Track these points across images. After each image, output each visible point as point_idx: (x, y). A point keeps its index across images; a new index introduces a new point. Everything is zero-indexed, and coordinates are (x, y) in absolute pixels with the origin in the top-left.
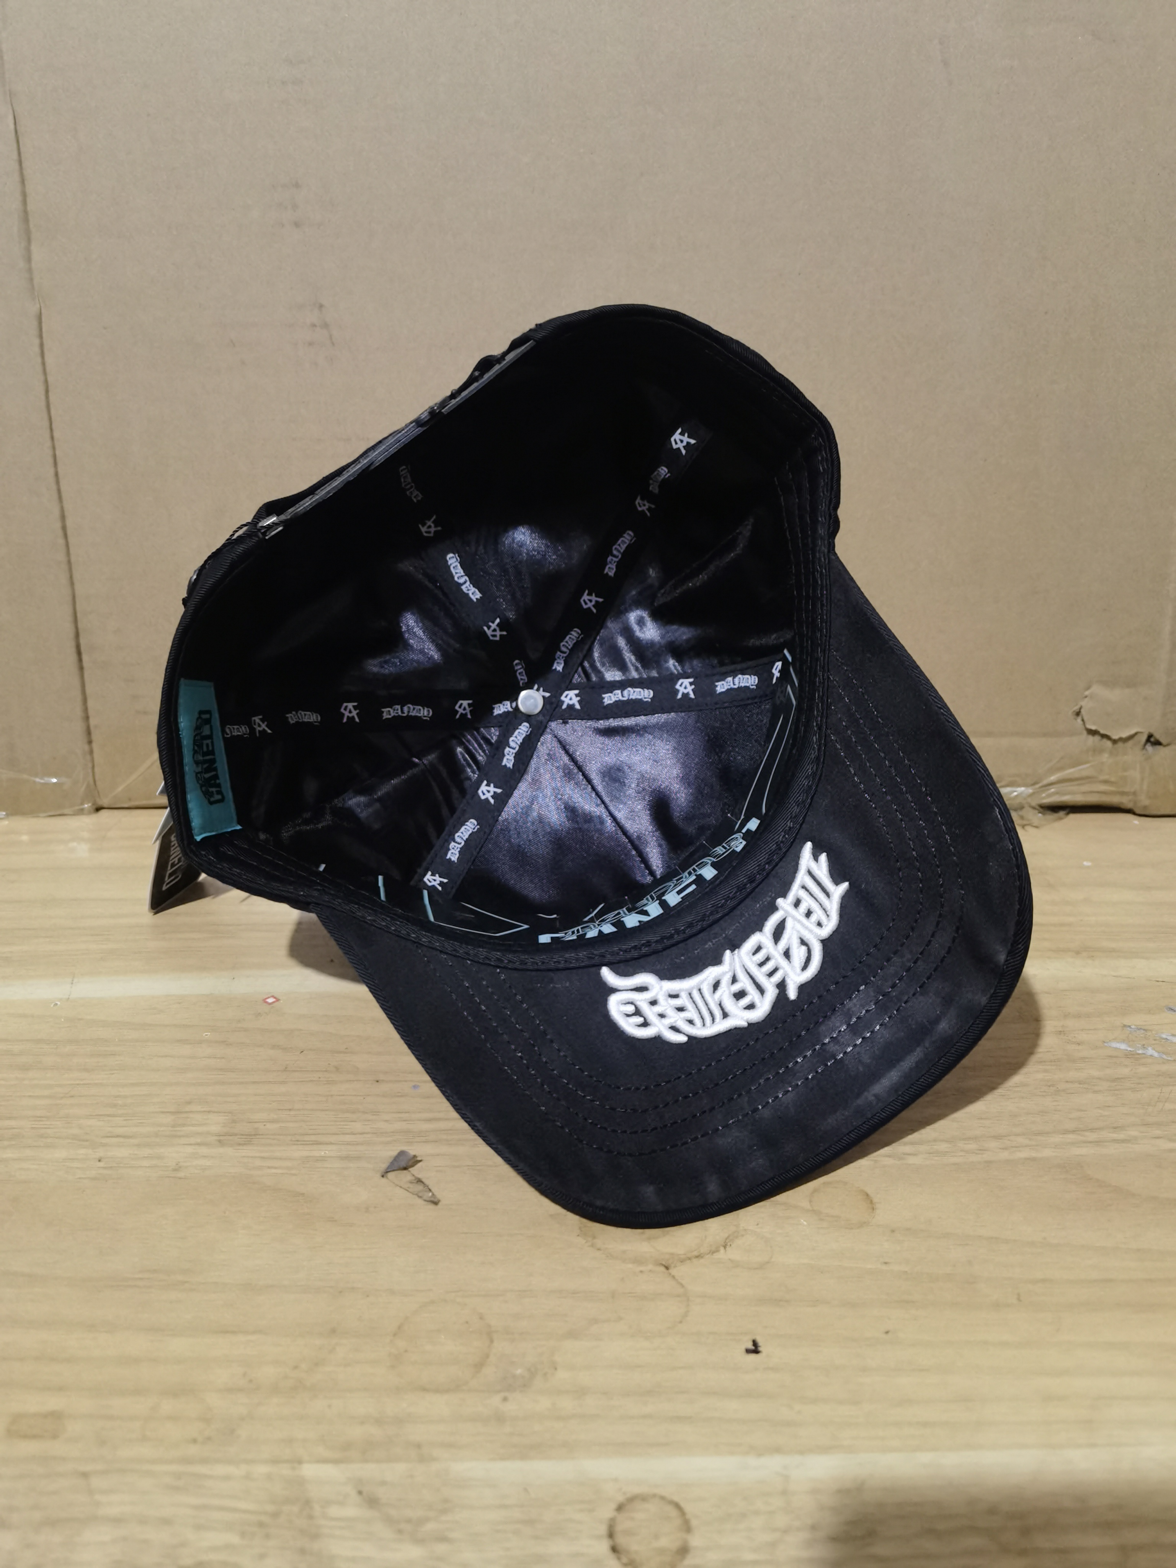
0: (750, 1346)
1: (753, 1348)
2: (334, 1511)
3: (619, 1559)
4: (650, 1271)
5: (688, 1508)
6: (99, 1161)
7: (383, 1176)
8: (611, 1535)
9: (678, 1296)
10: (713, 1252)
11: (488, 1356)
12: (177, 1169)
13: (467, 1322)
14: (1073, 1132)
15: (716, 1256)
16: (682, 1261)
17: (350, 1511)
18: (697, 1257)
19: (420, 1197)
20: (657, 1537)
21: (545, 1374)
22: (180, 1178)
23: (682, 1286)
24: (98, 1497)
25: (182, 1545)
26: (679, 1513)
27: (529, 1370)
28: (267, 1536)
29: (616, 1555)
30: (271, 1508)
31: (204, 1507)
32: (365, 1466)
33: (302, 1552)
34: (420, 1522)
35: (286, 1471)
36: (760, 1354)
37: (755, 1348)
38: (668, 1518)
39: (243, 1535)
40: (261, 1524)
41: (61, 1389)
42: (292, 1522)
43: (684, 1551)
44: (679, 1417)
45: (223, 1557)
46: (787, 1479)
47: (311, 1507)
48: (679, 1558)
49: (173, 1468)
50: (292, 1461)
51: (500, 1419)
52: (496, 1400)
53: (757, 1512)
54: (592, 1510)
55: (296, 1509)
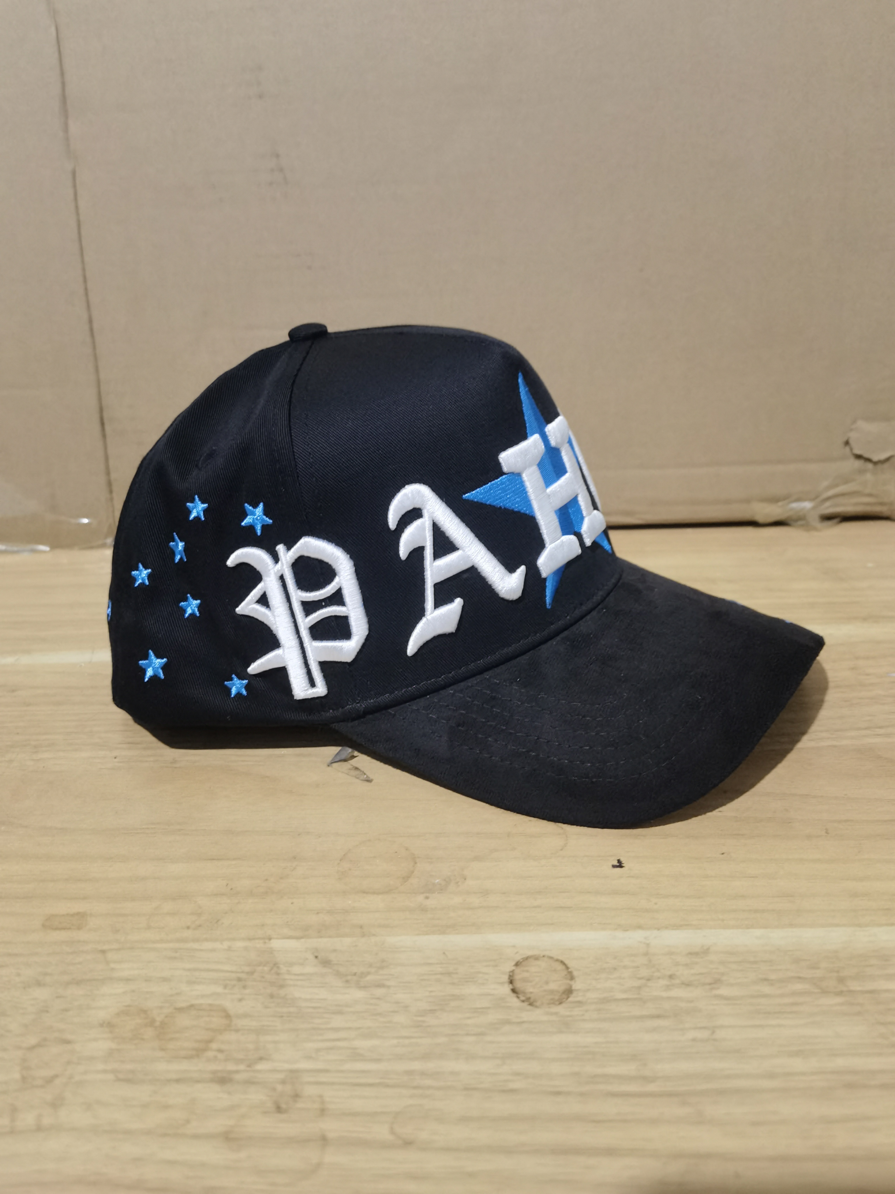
0: (616, 863)
1: (618, 864)
2: (296, 969)
3: (518, 997)
5: (571, 964)
6: (115, 758)
7: (328, 766)
8: (511, 982)
9: (559, 834)
11: (413, 872)
12: (174, 761)
13: (396, 852)
14: (866, 729)
17: (309, 969)
19: (358, 778)
20: (547, 983)
21: (457, 883)
22: (176, 768)
24: (112, 965)
25: (178, 994)
26: (564, 967)
27: (445, 880)
28: (245, 987)
29: (515, 995)
30: (247, 969)
31: (195, 970)
32: (320, 940)
33: (272, 996)
34: (363, 975)
35: (259, 944)
36: (624, 868)
37: (620, 865)
38: (555, 971)
39: (225, 987)
40: (239, 980)
41: (85, 898)
42: (263, 977)
43: (569, 992)
44: (561, 907)
45: (210, 1001)
46: (648, 945)
47: (278, 967)
48: (565, 996)
49: (171, 945)
50: (263, 938)
51: (423, 909)
52: (420, 898)
53: (625, 967)
54: (496, 966)
55: (266, 968)
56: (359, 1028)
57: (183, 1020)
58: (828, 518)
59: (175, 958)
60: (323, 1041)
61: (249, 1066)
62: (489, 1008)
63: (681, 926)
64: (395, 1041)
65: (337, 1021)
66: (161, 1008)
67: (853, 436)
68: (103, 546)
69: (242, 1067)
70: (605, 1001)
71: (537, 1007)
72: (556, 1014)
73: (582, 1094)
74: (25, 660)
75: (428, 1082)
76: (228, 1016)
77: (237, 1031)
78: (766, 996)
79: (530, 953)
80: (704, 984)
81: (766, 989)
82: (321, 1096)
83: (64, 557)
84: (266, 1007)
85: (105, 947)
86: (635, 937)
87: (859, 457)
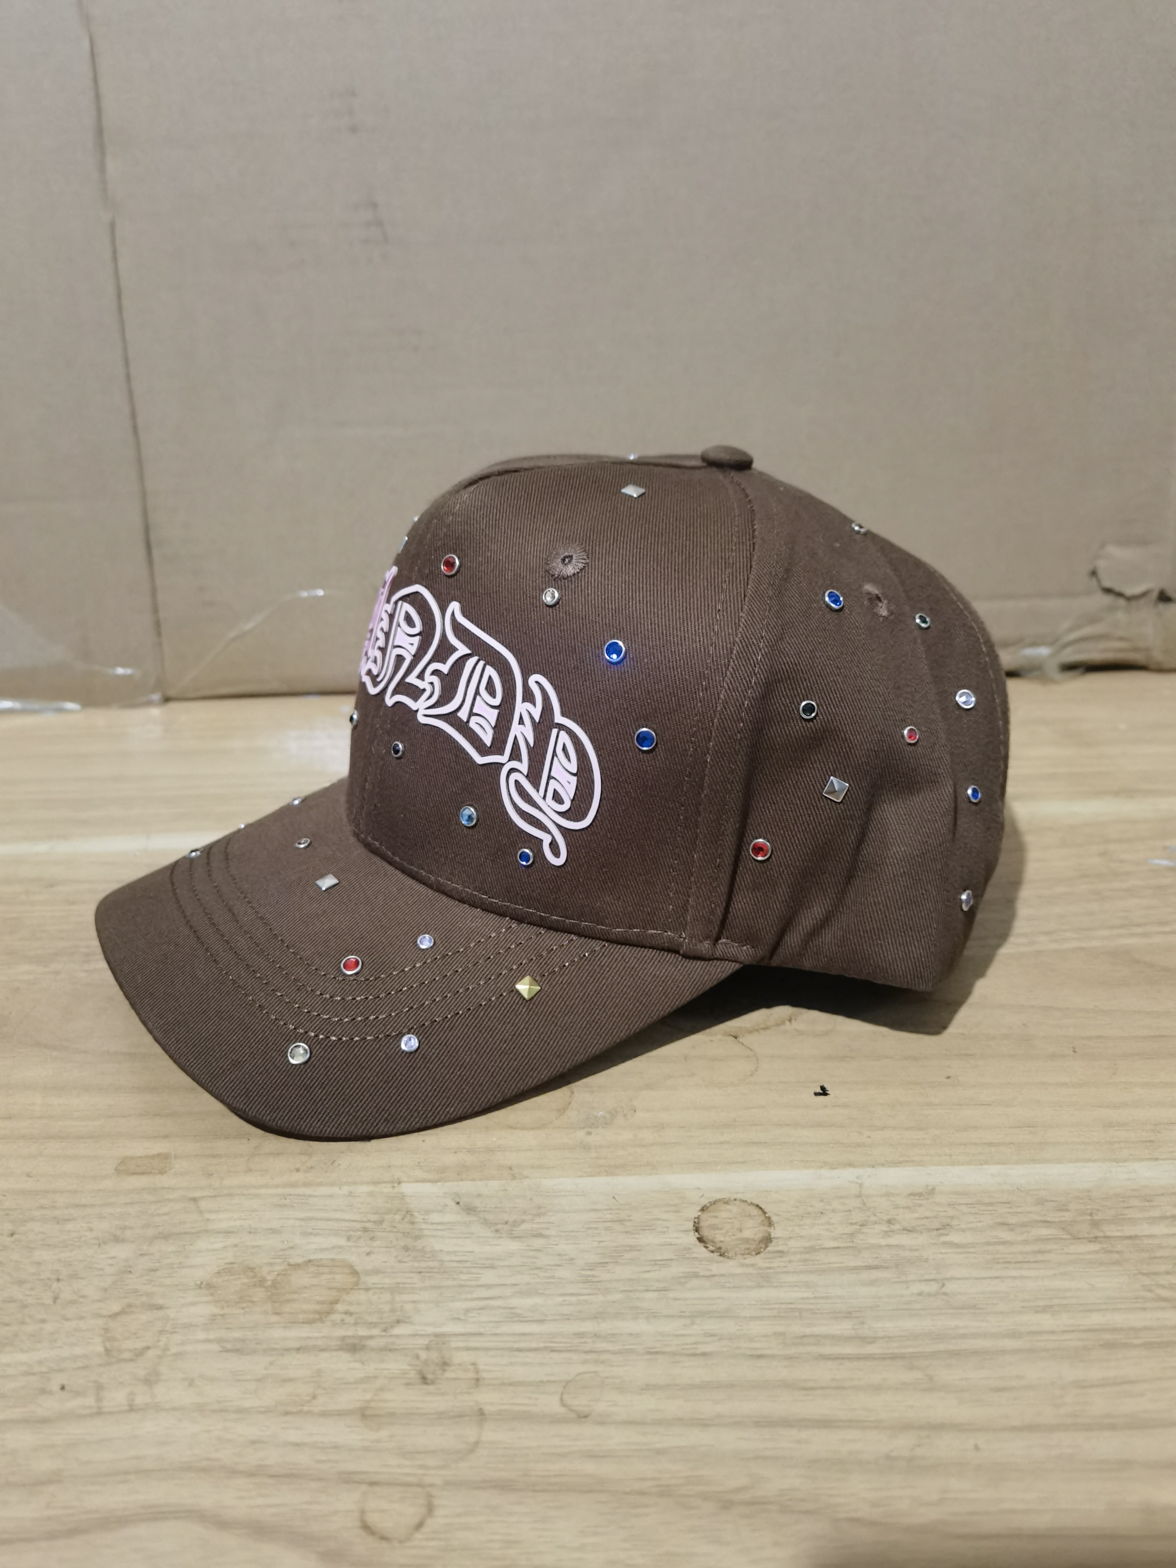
0: (819, 1090)
1: (821, 1092)
2: (435, 1217)
3: (706, 1247)
4: (720, 1040)
5: (769, 1209)
8: (697, 1230)
9: (748, 1057)
10: (778, 1025)
11: (570, 1104)
14: (1121, 926)
15: (782, 1028)
16: (750, 1032)
17: (449, 1218)
18: (763, 1029)
20: (741, 1231)
21: (625, 1116)
23: (751, 1050)
24: (207, 1216)
25: (292, 1248)
26: (760, 1212)
27: (610, 1112)
28: (372, 1239)
29: (702, 1244)
30: (374, 1218)
31: (311, 1219)
32: (461, 1183)
33: (406, 1249)
34: (516, 1224)
35: (386, 1189)
36: (828, 1096)
37: (824, 1092)
38: (750, 1216)
39: (349, 1239)
40: (365, 1230)
41: (166, 1137)
42: (395, 1227)
43: (767, 1240)
44: (754, 1143)
45: (331, 1256)
46: (861, 1185)
47: (412, 1215)
48: (763, 1246)
49: (279, 1191)
50: (392, 1182)
51: (586, 1147)
52: (581, 1134)
53: (834, 1211)
54: (678, 1212)
55: (398, 1217)
56: (516, 1285)
57: (300, 1279)
58: (1070, 668)
59: (285, 1206)
60: (472, 1300)
61: (385, 1331)
62: (672, 1260)
63: (901, 1162)
64: (560, 1299)
65: (489, 1277)
66: (271, 1264)
67: (1102, 565)
68: (149, 704)
69: (376, 1332)
70: (811, 1250)
71: (728, 1258)
72: (753, 1265)
73: (789, 1358)
74: (63, 848)
75: (601, 1345)
76: (355, 1273)
77: (367, 1289)
78: (1004, 1243)
79: (718, 1196)
80: (929, 1230)
81: (1005, 1235)
82: (474, 1364)
83: (100, 718)
84: (400, 1262)
85: (197, 1194)
86: (845, 1177)
87: (1108, 591)
